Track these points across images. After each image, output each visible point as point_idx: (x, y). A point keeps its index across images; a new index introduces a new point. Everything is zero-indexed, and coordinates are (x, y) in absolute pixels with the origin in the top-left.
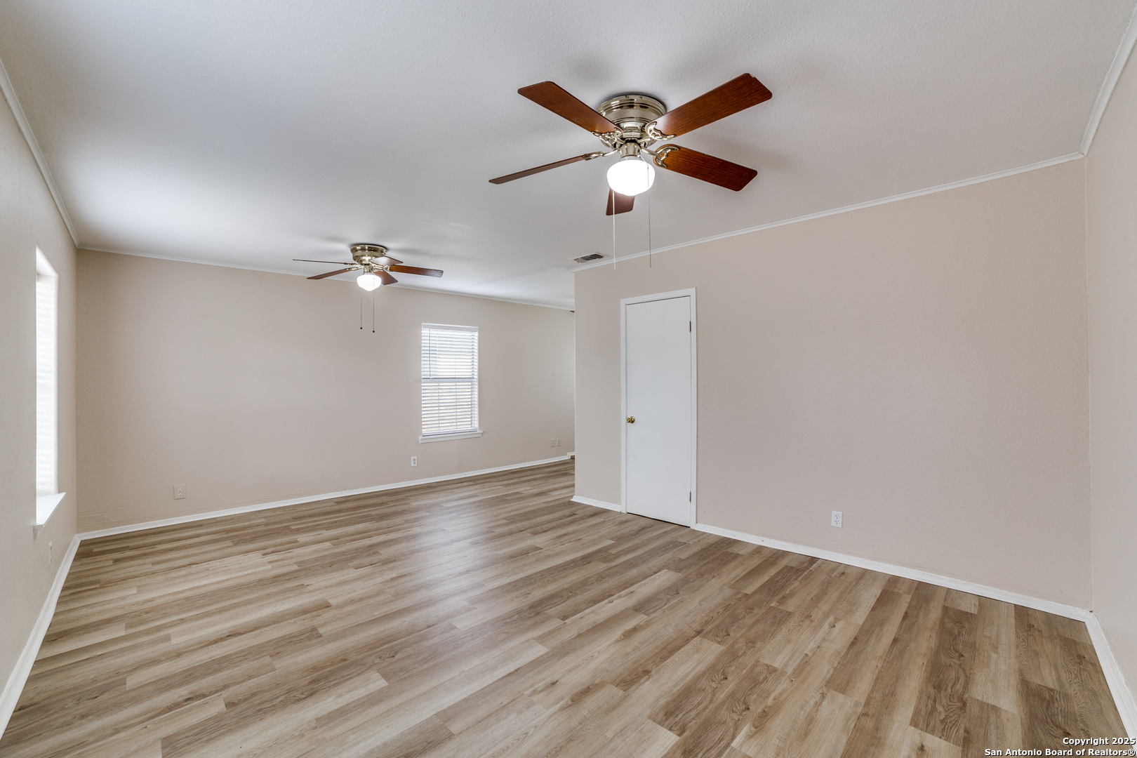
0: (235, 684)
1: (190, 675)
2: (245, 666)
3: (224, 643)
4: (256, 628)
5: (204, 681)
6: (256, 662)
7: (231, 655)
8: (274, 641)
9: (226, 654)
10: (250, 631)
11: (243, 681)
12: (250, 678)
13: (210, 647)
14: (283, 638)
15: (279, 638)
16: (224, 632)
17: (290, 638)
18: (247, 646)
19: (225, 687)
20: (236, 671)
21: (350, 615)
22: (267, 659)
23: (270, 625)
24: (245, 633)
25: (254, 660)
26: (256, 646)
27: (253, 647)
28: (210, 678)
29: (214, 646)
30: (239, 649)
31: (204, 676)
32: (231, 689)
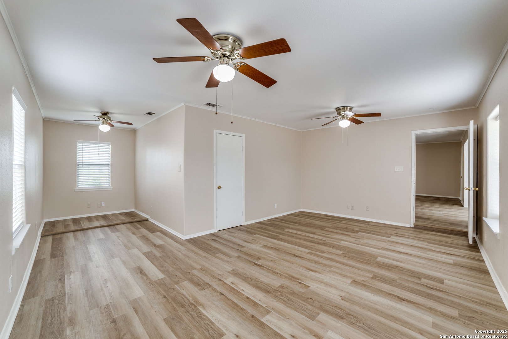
0: (415, 282)
1: (429, 296)
2: (407, 285)
3: (407, 298)
4: (390, 294)
5: (424, 290)
6: (402, 283)
7: (409, 292)
8: (389, 284)
9: (411, 293)
10: (393, 295)
11: (411, 281)
12: (409, 281)
13: (415, 301)
14: (385, 283)
15: (386, 284)
16: (404, 304)
17: (383, 281)
18: (401, 290)
19: (418, 284)
20: (411, 285)
21: (355, 273)
22: (398, 281)
23: (383, 291)
24: (396, 296)
25: (403, 284)
26: (397, 288)
27: (399, 288)
28: (421, 290)
29: (413, 301)
30: (404, 291)
31: (424, 292)
32: (417, 282)
